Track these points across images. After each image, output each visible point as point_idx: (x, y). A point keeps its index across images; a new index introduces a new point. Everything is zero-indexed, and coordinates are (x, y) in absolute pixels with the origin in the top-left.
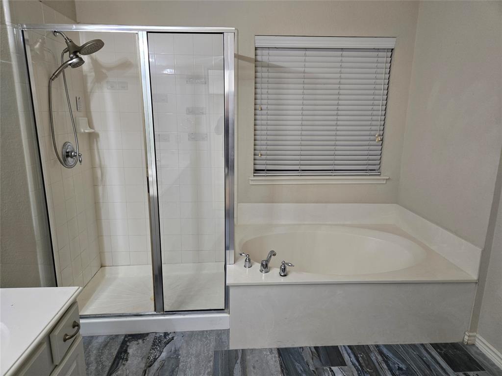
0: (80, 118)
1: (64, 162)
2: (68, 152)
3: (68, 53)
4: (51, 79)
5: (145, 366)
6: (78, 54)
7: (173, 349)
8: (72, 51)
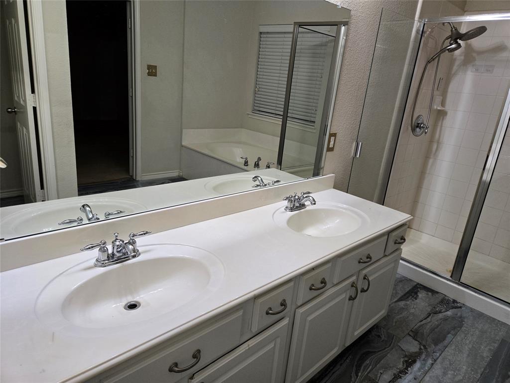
0: (437, 97)
1: (413, 130)
2: (419, 124)
3: (450, 39)
4: (429, 62)
5: (431, 311)
6: (458, 40)
7: (459, 314)
8: (454, 38)
